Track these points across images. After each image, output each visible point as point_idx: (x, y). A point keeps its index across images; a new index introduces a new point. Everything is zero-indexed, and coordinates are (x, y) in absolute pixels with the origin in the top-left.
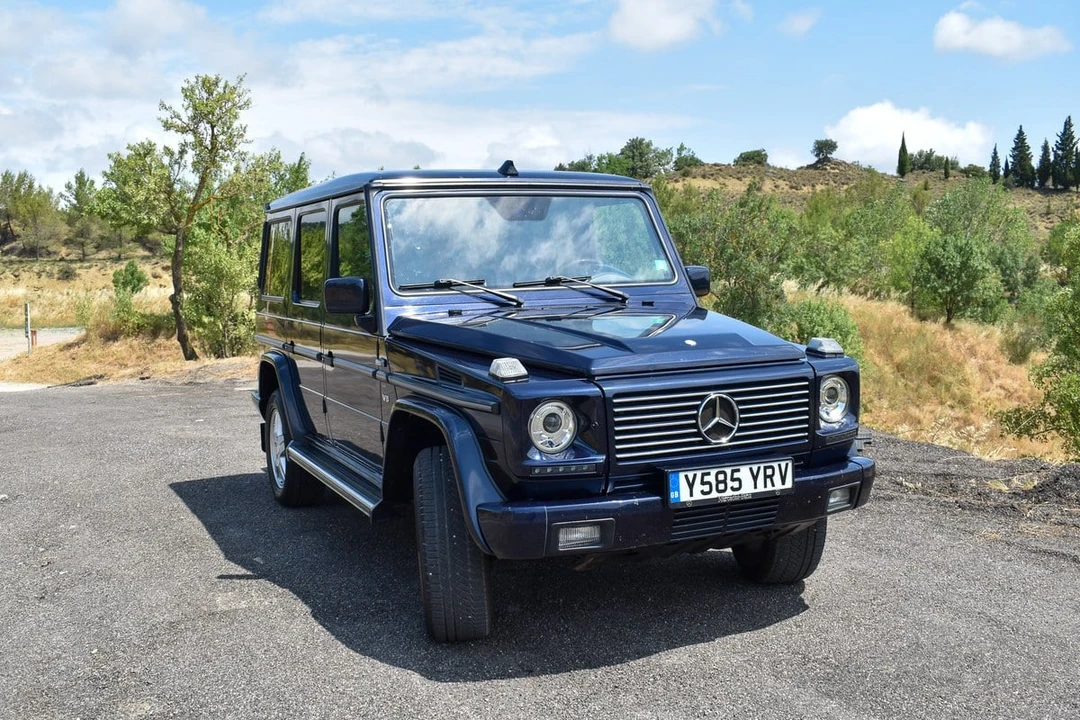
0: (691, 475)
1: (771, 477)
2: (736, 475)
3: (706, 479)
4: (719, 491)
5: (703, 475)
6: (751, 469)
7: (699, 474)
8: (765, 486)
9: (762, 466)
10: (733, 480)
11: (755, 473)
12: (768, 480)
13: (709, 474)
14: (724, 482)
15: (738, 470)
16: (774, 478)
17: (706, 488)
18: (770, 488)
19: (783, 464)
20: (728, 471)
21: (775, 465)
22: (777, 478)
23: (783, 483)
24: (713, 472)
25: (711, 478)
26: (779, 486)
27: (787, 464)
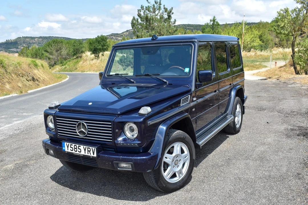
0: (68, 144)
1: (90, 151)
2: (80, 148)
3: (72, 146)
4: (75, 151)
5: (71, 145)
6: (84, 147)
7: (70, 144)
8: (88, 154)
9: (87, 147)
10: (79, 149)
11: (85, 148)
12: (89, 152)
13: (72, 145)
14: (76, 148)
15: (80, 146)
16: (90, 152)
17: (72, 149)
18: (89, 155)
19: (93, 148)
20: (78, 145)
21: (91, 148)
22: (91, 152)
23: (94, 155)
24: (74, 145)
25: (73, 146)
26: (92, 155)
27: (94, 149)
